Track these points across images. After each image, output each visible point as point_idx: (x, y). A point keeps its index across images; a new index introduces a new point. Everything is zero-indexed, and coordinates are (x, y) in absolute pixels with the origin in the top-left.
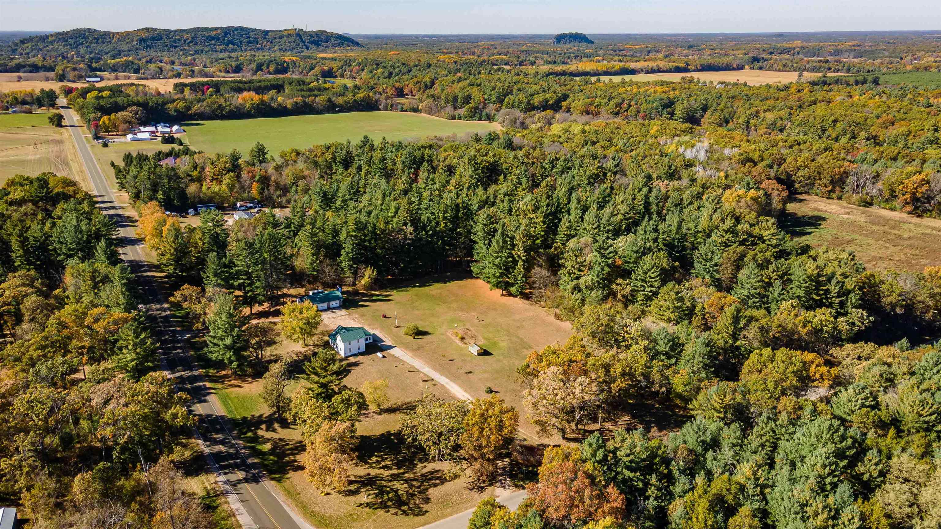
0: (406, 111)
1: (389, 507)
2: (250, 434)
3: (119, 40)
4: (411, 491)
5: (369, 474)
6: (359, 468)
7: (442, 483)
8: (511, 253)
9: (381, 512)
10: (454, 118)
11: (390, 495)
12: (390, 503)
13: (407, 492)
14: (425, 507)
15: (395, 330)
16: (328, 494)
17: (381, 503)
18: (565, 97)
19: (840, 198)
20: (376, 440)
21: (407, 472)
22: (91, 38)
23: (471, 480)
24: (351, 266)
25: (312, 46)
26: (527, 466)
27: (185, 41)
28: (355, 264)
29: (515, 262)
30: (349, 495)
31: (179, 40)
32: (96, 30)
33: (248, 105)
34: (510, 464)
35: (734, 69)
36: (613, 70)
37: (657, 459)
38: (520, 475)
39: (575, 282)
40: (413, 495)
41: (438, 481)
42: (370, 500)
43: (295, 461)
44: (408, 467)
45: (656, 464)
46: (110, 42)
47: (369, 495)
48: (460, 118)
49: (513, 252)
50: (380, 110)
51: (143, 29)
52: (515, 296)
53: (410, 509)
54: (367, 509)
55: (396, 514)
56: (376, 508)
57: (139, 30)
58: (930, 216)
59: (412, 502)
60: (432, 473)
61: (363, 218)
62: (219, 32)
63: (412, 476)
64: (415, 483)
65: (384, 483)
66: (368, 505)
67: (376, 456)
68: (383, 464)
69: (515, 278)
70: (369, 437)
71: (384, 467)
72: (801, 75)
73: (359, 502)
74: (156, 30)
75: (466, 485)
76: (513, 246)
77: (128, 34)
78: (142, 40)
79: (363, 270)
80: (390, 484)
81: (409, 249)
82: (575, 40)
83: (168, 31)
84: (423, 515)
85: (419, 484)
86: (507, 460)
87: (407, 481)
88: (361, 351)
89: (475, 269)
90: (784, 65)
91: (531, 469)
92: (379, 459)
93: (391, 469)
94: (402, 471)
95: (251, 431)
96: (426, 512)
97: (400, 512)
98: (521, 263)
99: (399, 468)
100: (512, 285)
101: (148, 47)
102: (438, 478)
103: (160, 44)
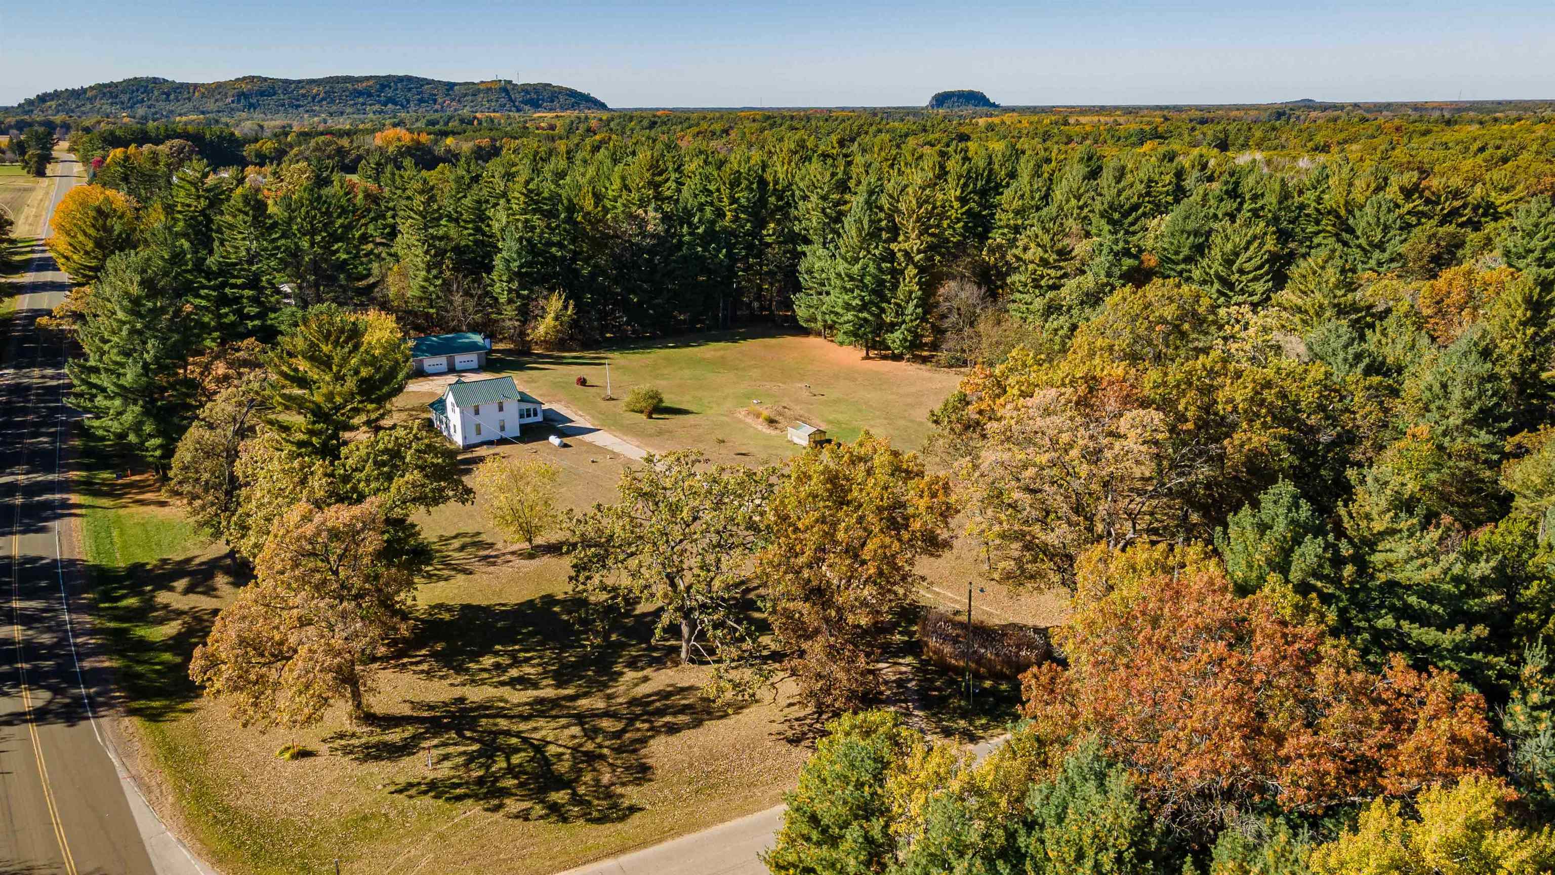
1: (505, 793)
2: (132, 601)
3: (203, 96)
4: (590, 746)
5: (462, 700)
6: (436, 684)
7: (697, 723)
8: (888, 250)
9: (473, 810)
11: (516, 759)
12: (509, 782)
13: (575, 749)
14: (632, 794)
15: (604, 404)
16: (304, 754)
17: (480, 781)
20: (505, 615)
21: (586, 695)
22: (156, 93)
23: (796, 712)
24: (514, 293)
25: (527, 108)
26: (978, 676)
27: (314, 98)
28: (523, 287)
29: (896, 274)
30: (378, 758)
31: (304, 96)
32: (165, 81)
33: (390, 149)
34: (922, 669)
37: (1533, 589)
38: (954, 702)
39: (1050, 294)
40: (592, 758)
41: (682, 719)
42: (445, 771)
44: (591, 682)
45: (1527, 607)
46: (189, 99)
47: (446, 757)
49: (894, 246)
51: (244, 78)
52: (897, 358)
53: (576, 800)
54: (426, 801)
55: (524, 816)
56: (459, 798)
57: (237, 80)
59: (588, 777)
60: (664, 695)
61: (547, 188)
62: (371, 83)
63: (601, 705)
64: (605, 723)
65: (503, 723)
66: (434, 788)
67: (496, 654)
68: (514, 673)
69: (900, 310)
70: (486, 610)
71: (512, 683)
73: (402, 780)
74: (266, 79)
75: (776, 727)
76: (895, 231)
77: (219, 85)
78: (241, 95)
79: (542, 302)
80: (523, 726)
81: (649, 261)
82: (968, 102)
83: (286, 81)
84: (622, 819)
85: (619, 726)
86: (909, 659)
87: (580, 718)
88: (507, 435)
89: (802, 308)
91: (988, 684)
92: (505, 660)
93: (535, 686)
94: (570, 691)
95: (140, 593)
96: (633, 809)
97: (539, 810)
98: (911, 271)
99: (558, 686)
100: (892, 327)
101: (252, 106)
102: (684, 709)
103: (271, 101)
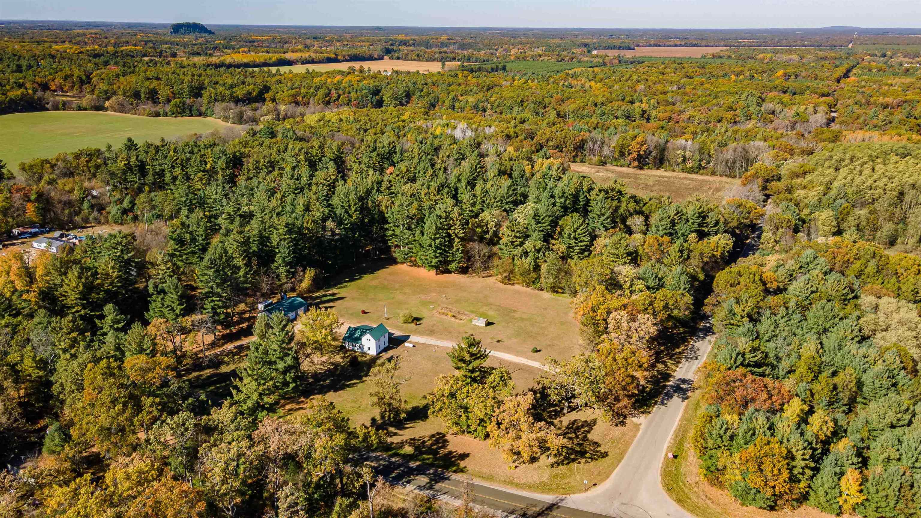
0: (86, 109)
4: (576, 442)
8: (447, 233)
9: (575, 465)
10: (158, 115)
12: (573, 456)
13: (573, 444)
14: (602, 449)
16: (516, 467)
18: (267, 89)
19: (582, 161)
24: (288, 271)
28: (291, 268)
29: (451, 241)
30: (533, 462)
35: (376, 59)
36: (271, 61)
39: (519, 248)
40: (581, 444)
41: (586, 428)
42: (553, 459)
43: (450, 453)
48: (165, 115)
49: (450, 231)
50: (47, 110)
52: (454, 273)
53: (592, 455)
54: (561, 467)
56: (568, 464)
58: (649, 168)
59: (587, 449)
60: (573, 424)
69: (454, 256)
72: (443, 65)
75: (609, 424)
79: (301, 273)
81: (335, 245)
82: (194, 31)
84: (607, 455)
85: (574, 435)
89: (397, 254)
90: (418, 56)
98: (457, 240)
102: (583, 426)
